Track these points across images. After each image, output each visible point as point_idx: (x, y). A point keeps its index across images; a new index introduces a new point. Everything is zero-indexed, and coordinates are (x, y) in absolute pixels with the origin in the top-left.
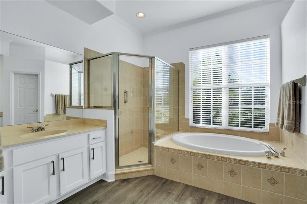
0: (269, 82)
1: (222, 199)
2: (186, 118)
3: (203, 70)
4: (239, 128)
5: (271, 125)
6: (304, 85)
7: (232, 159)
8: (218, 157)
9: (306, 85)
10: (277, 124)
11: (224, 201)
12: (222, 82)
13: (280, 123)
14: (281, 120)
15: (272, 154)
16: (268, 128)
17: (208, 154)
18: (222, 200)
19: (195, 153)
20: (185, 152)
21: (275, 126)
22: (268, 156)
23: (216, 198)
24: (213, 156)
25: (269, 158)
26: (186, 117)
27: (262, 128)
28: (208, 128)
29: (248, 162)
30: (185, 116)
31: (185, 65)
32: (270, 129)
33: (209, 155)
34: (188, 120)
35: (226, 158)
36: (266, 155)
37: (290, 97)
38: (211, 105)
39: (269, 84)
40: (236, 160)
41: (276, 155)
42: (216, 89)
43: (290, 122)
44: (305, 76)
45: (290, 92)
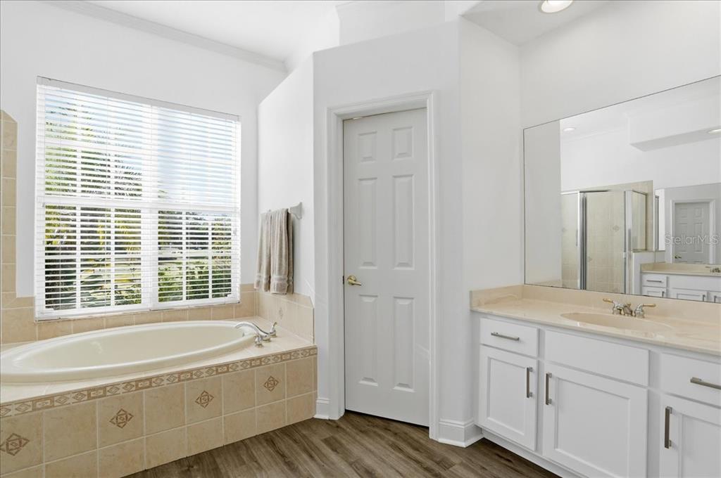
0: (239, 205)
1: (190, 466)
2: (18, 295)
3: (83, 152)
4: (184, 303)
5: (243, 287)
6: (299, 217)
7: (202, 368)
8: (171, 374)
9: (301, 218)
10: (259, 283)
11: (195, 467)
12: (140, 195)
13: (264, 281)
14: (264, 276)
15: (262, 337)
16: (238, 295)
17: (143, 376)
18: (191, 469)
19: (104, 388)
20: (68, 396)
21: (255, 287)
22: (258, 343)
23: (177, 472)
24: (158, 377)
25: (260, 345)
26: (20, 293)
27: (226, 295)
28: (103, 315)
29: (234, 363)
30: (14, 289)
31: (16, 124)
32: (242, 295)
33: (147, 379)
34: (31, 301)
35: (190, 372)
36: (256, 342)
37: (281, 235)
38: (110, 254)
39: (239, 210)
40: (210, 368)
41: (268, 338)
42: (124, 211)
43: (282, 277)
44: (301, 204)
45: (281, 227)
